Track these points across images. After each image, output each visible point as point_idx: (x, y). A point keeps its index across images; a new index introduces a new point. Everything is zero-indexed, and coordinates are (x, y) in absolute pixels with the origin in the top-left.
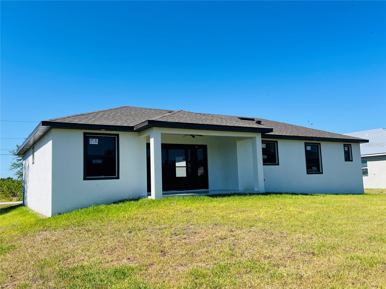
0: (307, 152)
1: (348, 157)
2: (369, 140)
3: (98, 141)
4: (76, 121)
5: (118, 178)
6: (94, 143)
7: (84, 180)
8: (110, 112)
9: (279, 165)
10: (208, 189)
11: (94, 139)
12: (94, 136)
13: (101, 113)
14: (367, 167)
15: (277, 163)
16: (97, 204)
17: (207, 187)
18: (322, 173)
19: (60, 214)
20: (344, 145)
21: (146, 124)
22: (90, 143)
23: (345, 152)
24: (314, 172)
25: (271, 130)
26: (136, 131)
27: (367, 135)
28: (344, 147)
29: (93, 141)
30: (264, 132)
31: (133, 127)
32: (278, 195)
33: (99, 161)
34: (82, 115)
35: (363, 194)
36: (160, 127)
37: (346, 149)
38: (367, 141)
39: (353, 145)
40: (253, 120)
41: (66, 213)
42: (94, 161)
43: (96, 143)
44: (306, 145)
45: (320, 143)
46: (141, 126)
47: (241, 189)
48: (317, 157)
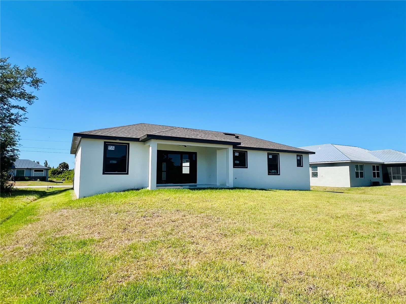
0: (269, 159)
1: (299, 164)
2: (315, 152)
3: (114, 148)
4: (99, 134)
5: (127, 174)
6: (111, 149)
7: (103, 174)
8: (128, 127)
9: (247, 168)
10: (196, 183)
11: (112, 146)
12: (112, 144)
13: (121, 128)
14: (317, 171)
15: (246, 167)
16: (110, 192)
17: (195, 182)
18: (279, 175)
19: (84, 197)
20: (297, 155)
21: (146, 137)
22: (109, 149)
23: (298, 160)
24: (273, 174)
25: (240, 143)
26: (141, 141)
27: (320, 148)
28: (297, 156)
29: (111, 148)
30: (235, 145)
31: (139, 139)
32: (241, 190)
33: (115, 162)
34: (105, 129)
35: (309, 190)
36: (157, 139)
37: (299, 158)
38: (314, 153)
39: (304, 156)
40: (234, 135)
41: (88, 197)
42: (111, 162)
43: (113, 149)
44: (268, 154)
45: (279, 154)
46: (144, 138)
47: (218, 184)
48: (277, 163)
